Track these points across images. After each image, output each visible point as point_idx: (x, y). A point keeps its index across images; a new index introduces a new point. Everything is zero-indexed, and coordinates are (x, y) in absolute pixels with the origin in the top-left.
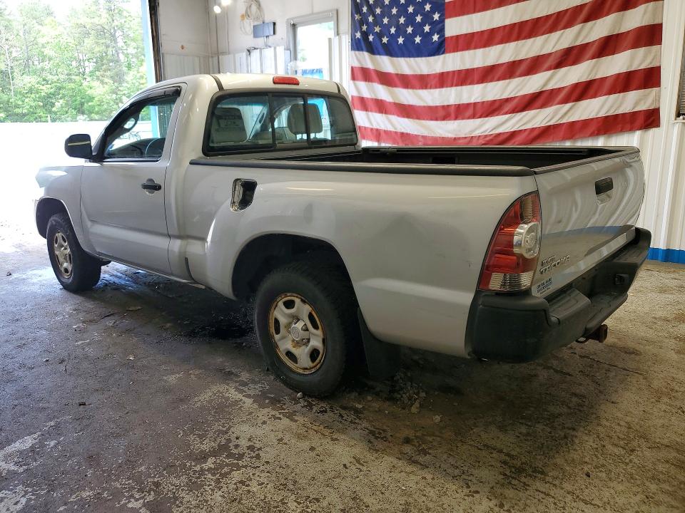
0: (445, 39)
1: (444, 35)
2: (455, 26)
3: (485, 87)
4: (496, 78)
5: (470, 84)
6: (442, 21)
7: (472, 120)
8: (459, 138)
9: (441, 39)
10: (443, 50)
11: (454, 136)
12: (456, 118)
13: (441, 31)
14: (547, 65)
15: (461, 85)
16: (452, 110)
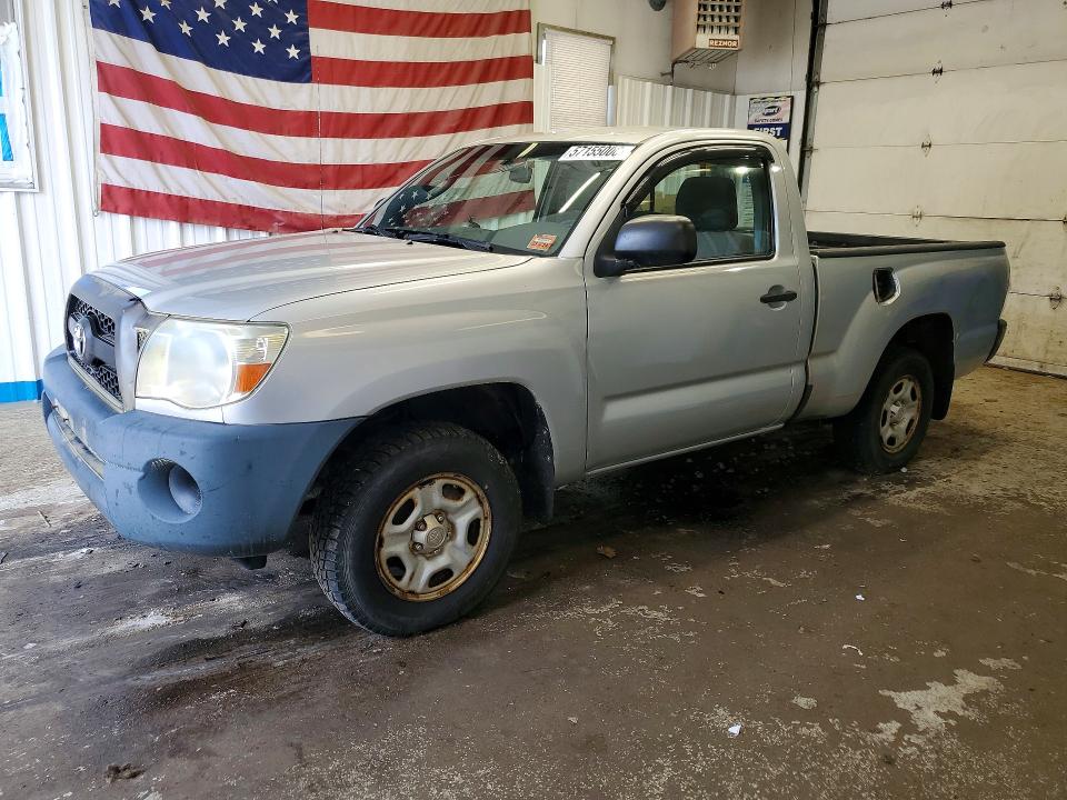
0: (310, 60)
1: (308, 52)
2: (326, 43)
3: (376, 144)
4: (389, 132)
5: (353, 137)
6: (302, 27)
7: (361, 191)
8: (344, 217)
9: (304, 59)
10: (308, 75)
11: (337, 214)
12: (337, 187)
13: (303, 44)
14: (444, 126)
15: (342, 137)
16: (330, 173)
